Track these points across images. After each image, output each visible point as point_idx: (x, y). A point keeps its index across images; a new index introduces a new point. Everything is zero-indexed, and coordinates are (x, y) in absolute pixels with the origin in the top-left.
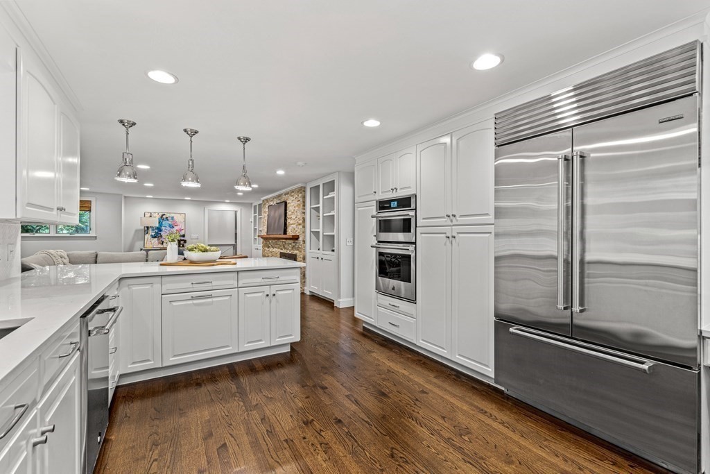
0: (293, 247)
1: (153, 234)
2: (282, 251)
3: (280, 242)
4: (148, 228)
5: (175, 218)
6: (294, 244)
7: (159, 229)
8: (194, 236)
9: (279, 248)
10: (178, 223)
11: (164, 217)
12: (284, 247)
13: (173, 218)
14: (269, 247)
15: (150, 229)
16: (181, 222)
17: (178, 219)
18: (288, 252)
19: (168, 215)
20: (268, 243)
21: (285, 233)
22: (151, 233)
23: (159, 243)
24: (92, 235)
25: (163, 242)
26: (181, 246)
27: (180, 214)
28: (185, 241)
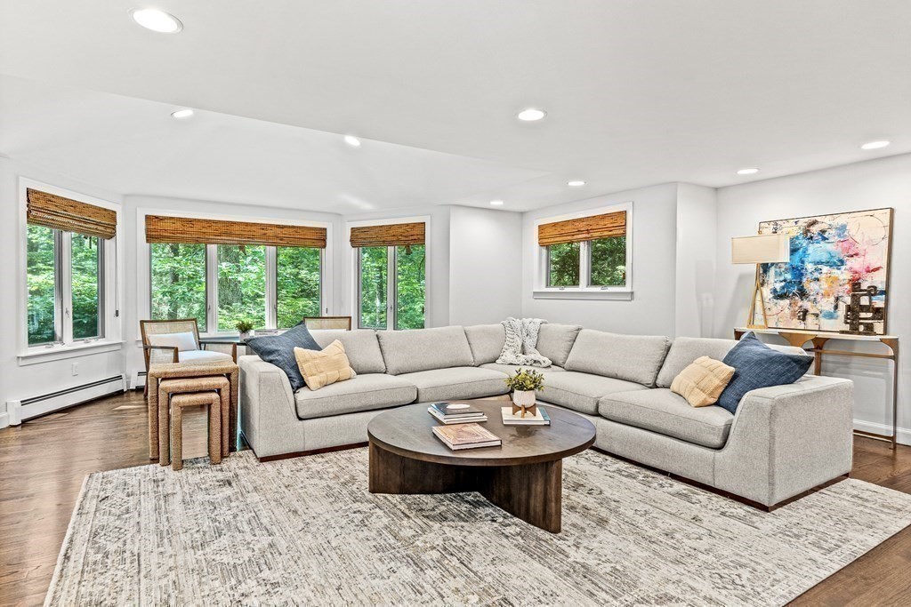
1: (778, 286)
4: (765, 268)
5: (852, 230)
7: (798, 272)
10: (861, 248)
11: (815, 229)
13: (843, 228)
15: (772, 271)
16: (873, 242)
17: (867, 233)
19: (825, 223)
22: (774, 282)
23: (793, 314)
24: (627, 289)
25: (805, 312)
26: (862, 328)
27: (870, 212)
28: (880, 314)
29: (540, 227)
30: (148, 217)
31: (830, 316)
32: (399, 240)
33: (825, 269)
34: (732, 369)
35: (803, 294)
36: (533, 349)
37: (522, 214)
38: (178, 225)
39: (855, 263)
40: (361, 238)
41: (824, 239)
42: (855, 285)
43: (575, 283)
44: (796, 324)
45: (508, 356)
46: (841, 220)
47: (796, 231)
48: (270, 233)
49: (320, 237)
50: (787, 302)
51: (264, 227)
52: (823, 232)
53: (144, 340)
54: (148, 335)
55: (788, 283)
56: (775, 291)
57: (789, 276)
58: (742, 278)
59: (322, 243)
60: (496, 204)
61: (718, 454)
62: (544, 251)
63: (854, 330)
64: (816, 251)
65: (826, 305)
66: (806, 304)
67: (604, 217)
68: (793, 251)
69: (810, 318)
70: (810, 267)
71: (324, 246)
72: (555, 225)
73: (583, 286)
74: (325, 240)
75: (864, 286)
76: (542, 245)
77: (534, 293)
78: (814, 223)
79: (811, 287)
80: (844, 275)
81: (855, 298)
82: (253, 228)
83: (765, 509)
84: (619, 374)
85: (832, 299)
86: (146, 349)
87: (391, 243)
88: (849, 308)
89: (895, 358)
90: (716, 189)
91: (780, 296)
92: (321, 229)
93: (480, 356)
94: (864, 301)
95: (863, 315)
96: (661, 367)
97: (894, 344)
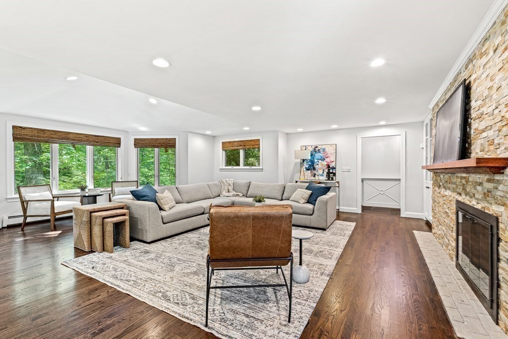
0: (487, 194)
1: (307, 166)
2: (460, 199)
3: (456, 179)
4: (304, 160)
5: (327, 150)
6: (490, 186)
7: (312, 162)
8: (345, 168)
9: (454, 191)
10: (329, 155)
11: (317, 149)
12: (464, 189)
13: (324, 149)
14: (439, 187)
15: (305, 162)
16: (332, 154)
17: (330, 150)
18: (473, 203)
19: (320, 147)
20: (438, 179)
21: (464, 153)
22: (306, 165)
23: (312, 175)
24: (261, 167)
25: (315, 174)
26: (330, 179)
27: (331, 145)
28: (335, 174)
29: (223, 142)
30: (14, 127)
31: (322, 175)
32: (162, 145)
33: (320, 161)
34: (311, 191)
35: (314, 169)
36: (232, 191)
37: (214, 137)
38: (35, 132)
39: (328, 160)
40: (140, 144)
41: (319, 152)
42: (328, 166)
43: (238, 165)
44: (313, 178)
45: (224, 193)
46: (324, 147)
47: (312, 149)
48: (91, 139)
49: (117, 143)
50: (310, 171)
51: (87, 136)
52: (319, 150)
53: (21, 197)
54: (23, 194)
55: (310, 165)
56: (306, 168)
57: (310, 163)
58: (296, 164)
59: (119, 145)
60: (208, 133)
61: (311, 216)
62: (224, 152)
63: (329, 179)
64: (318, 156)
65: (320, 172)
66: (316, 172)
67: (251, 141)
68: (311, 155)
69: (316, 176)
70: (316, 161)
71: (120, 147)
72: (230, 142)
73: (242, 166)
74: (120, 144)
75: (331, 166)
76: (223, 150)
77: (220, 169)
78: (317, 147)
79: (316, 167)
80: (325, 163)
81: (329, 170)
82: (81, 136)
83: (324, 230)
84: (270, 197)
85: (322, 170)
86: (22, 202)
87: (157, 147)
88: (327, 173)
89: (338, 187)
90: (287, 134)
91: (308, 169)
92: (118, 138)
93: (214, 194)
94: (331, 171)
95: (330, 175)
96: (283, 193)
97: (338, 182)
